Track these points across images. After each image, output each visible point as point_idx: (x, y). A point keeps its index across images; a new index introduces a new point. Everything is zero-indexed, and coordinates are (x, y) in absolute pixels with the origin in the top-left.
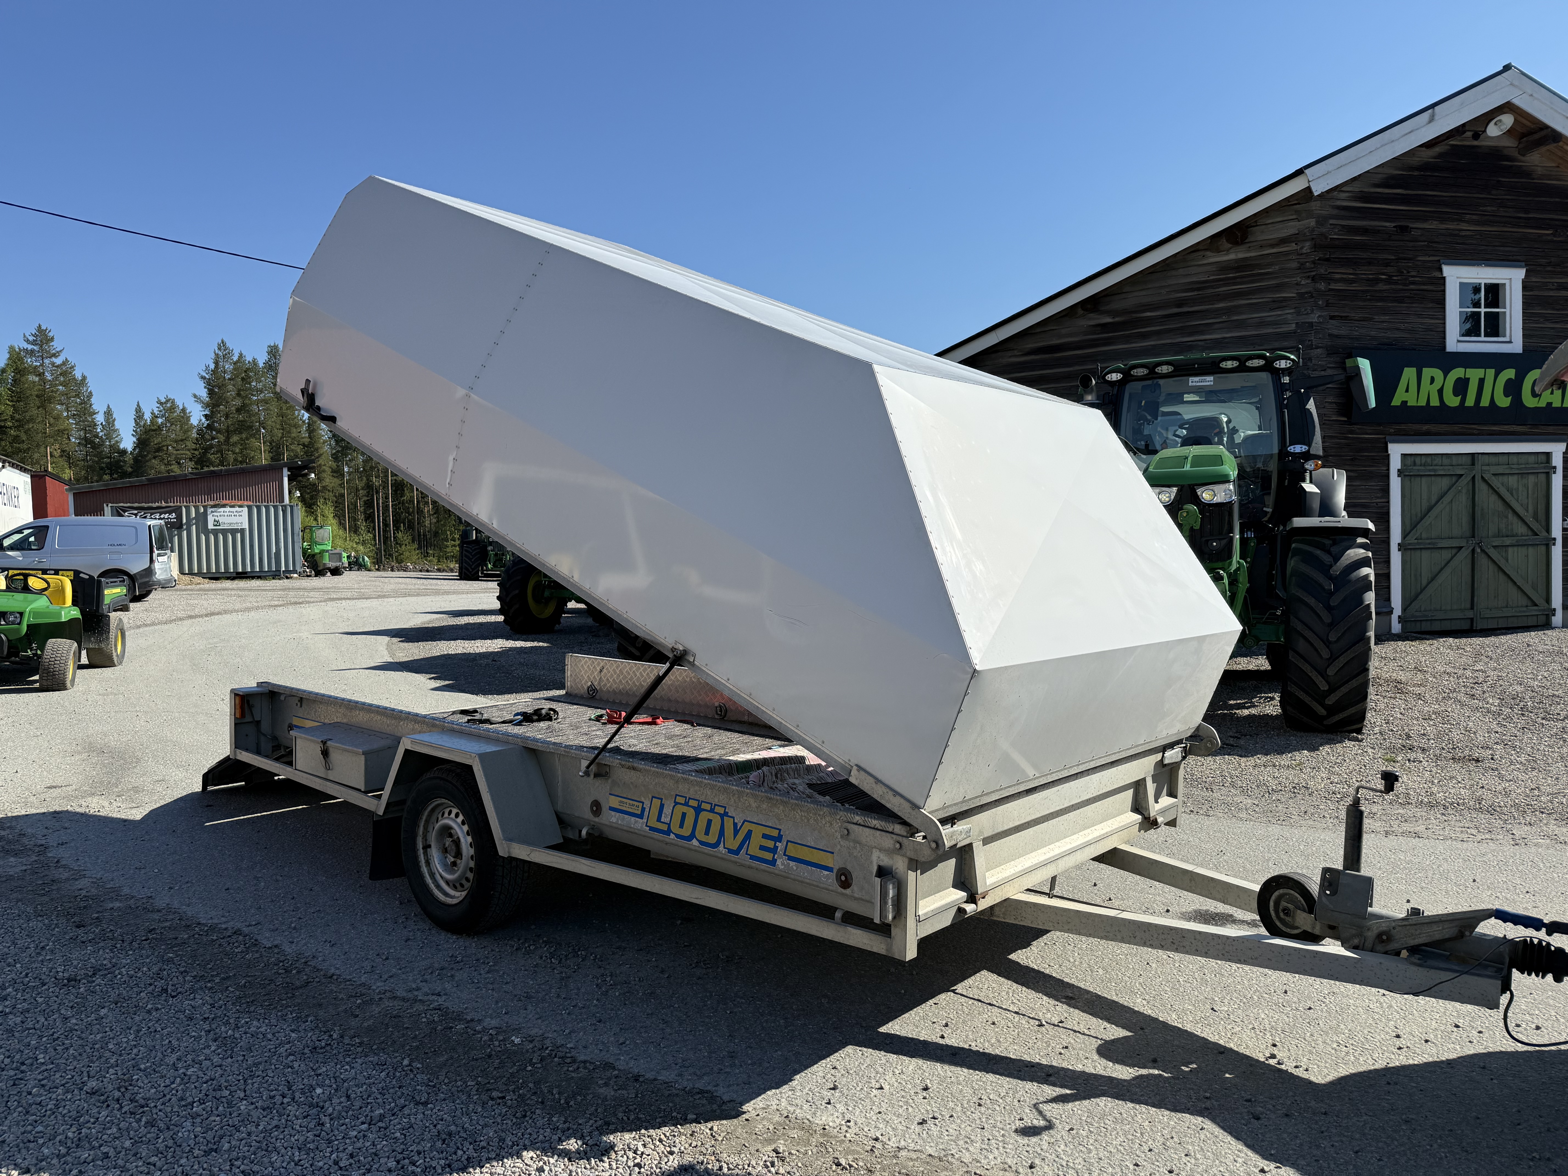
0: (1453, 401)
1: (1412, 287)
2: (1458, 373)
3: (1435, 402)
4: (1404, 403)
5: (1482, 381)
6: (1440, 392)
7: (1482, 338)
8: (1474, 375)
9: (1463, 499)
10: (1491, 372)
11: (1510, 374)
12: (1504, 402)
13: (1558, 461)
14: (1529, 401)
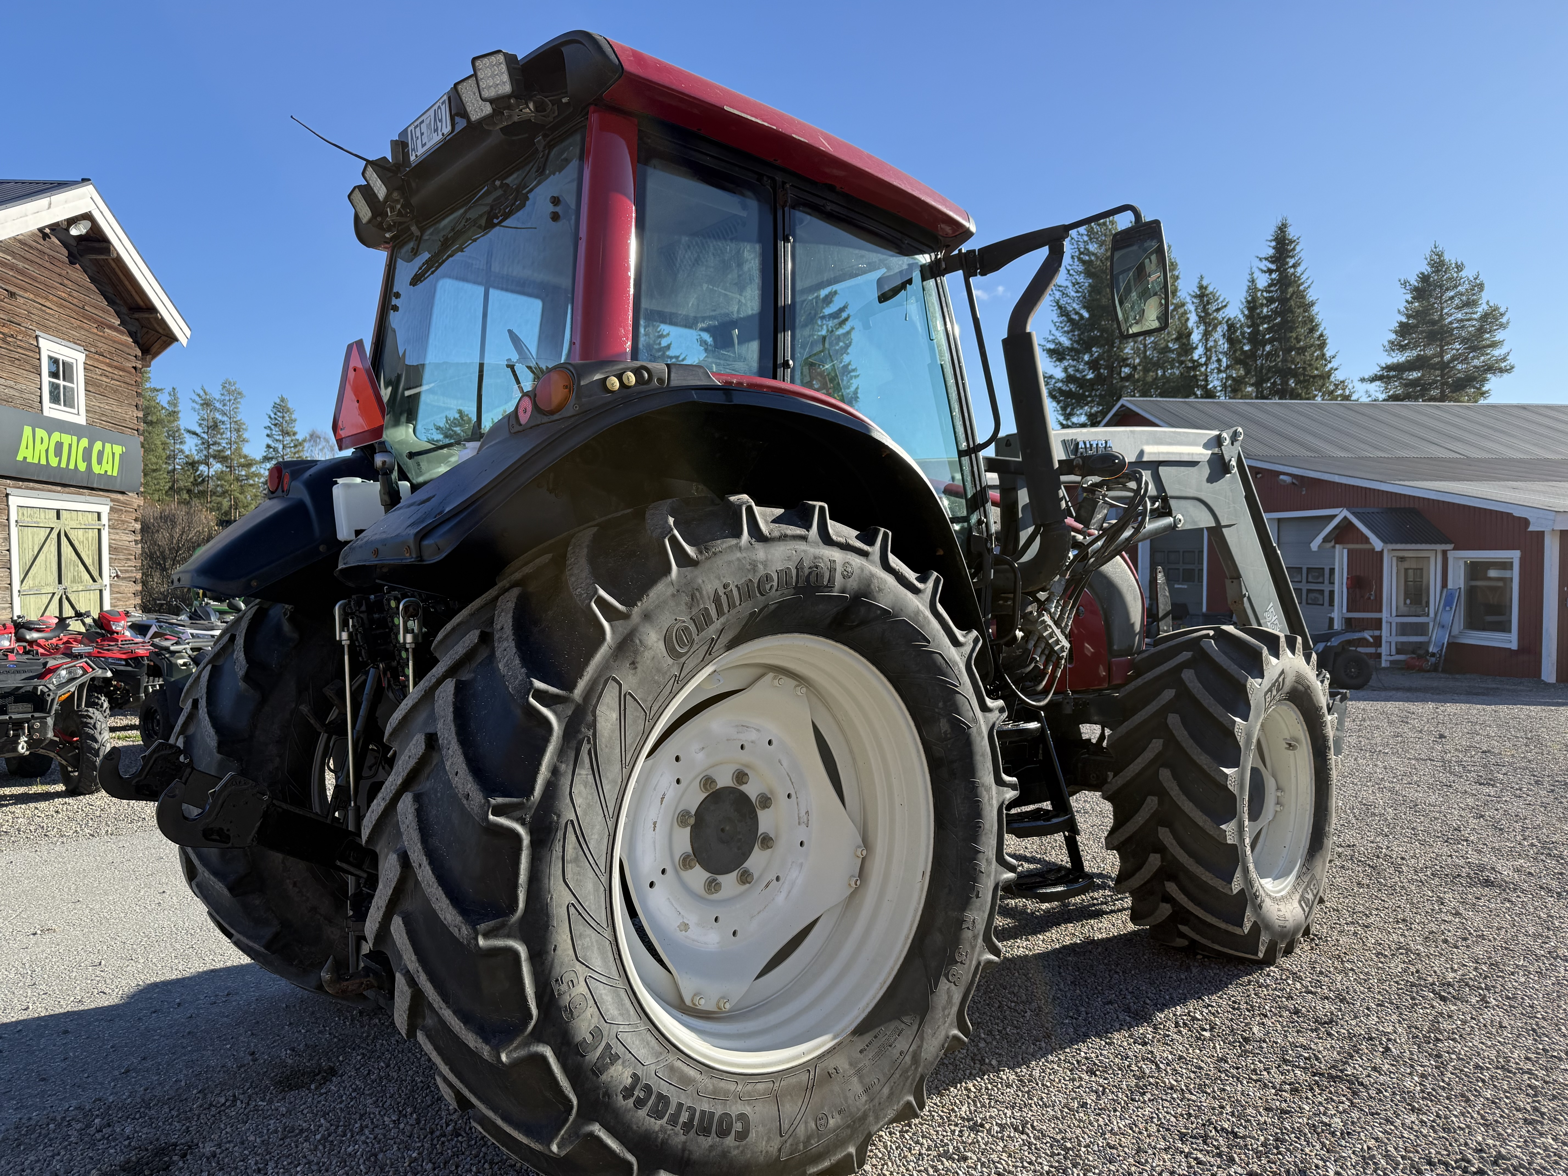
0: (54, 462)
1: (19, 350)
2: (56, 436)
3: (43, 462)
4: (25, 458)
5: (70, 446)
6: (47, 451)
7: (62, 407)
8: (66, 439)
9: (54, 549)
10: (75, 438)
11: (84, 442)
12: (82, 467)
13: (105, 519)
14: (97, 469)
